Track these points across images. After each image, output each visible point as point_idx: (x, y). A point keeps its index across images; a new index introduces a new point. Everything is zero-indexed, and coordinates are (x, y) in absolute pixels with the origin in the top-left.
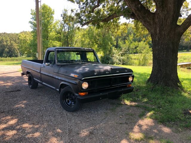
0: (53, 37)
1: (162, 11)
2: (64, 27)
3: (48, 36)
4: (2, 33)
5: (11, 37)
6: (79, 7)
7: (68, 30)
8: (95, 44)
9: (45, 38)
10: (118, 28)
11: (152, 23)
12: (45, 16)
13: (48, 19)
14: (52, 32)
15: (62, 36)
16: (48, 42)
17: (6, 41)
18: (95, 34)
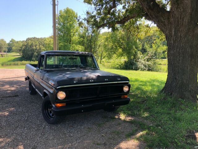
0: (76, 41)
1: (177, 9)
2: (88, 30)
3: (71, 40)
4: (33, 38)
5: (40, 42)
6: (95, 9)
7: (91, 34)
8: (119, 48)
9: (68, 42)
10: (139, 30)
11: (166, 23)
12: (68, 20)
13: (70, 23)
14: (76, 36)
15: (85, 40)
16: (71, 46)
17: (36, 46)
18: (118, 37)
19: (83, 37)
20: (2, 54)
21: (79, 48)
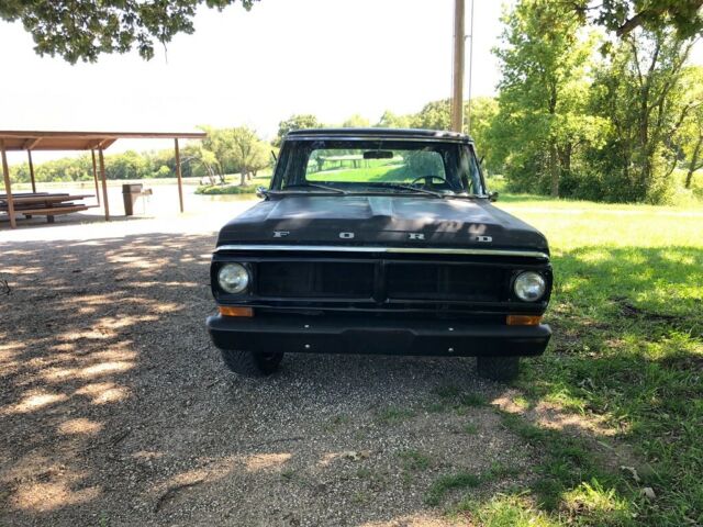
2: (634, 50)
7: (649, 63)
14: (577, 79)
15: (622, 92)
19: (612, 82)
20: (354, 161)
21: (588, 127)
